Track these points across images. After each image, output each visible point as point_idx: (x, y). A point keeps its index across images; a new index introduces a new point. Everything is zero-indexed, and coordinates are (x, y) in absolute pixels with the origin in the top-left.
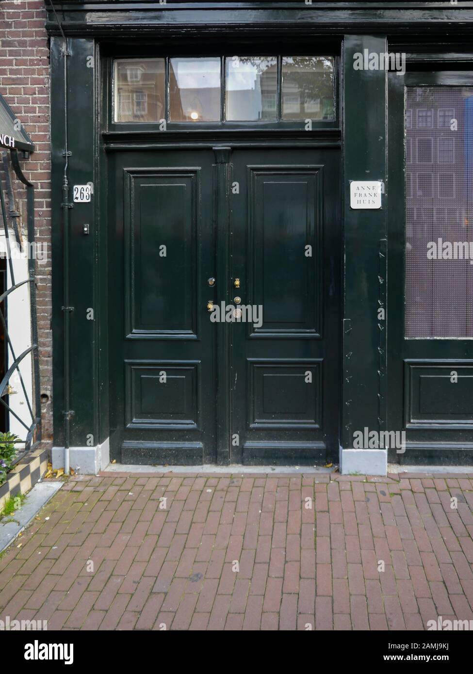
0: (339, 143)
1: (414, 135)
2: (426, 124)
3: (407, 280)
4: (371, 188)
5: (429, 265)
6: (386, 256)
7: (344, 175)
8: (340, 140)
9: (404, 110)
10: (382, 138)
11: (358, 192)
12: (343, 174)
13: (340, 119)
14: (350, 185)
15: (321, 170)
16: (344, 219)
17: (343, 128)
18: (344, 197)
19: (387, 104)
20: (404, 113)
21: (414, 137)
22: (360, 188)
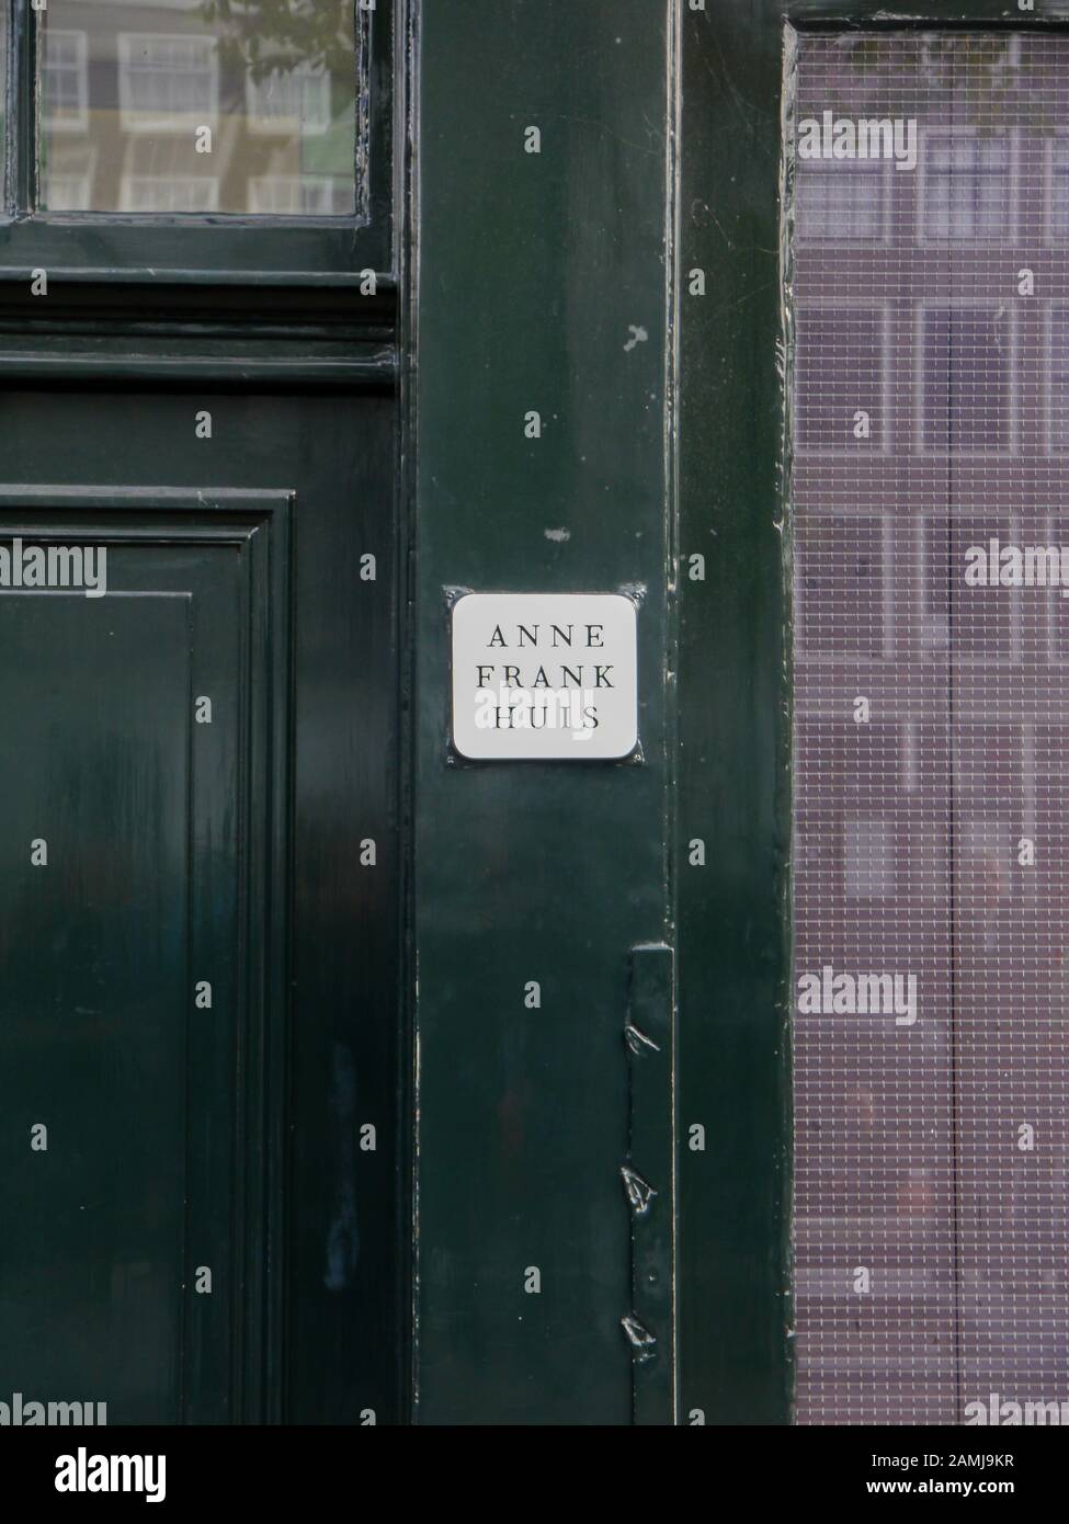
0: (388, 359)
1: (905, 279)
2: (976, 220)
3: (801, 1189)
4: (579, 636)
5: (931, 1101)
6: (665, 1045)
7: (418, 555)
8: (392, 339)
9: (783, 173)
10: (641, 334)
11: (499, 658)
12: (411, 548)
13: (398, 217)
14: (449, 612)
15: (279, 517)
16: (410, 822)
17: (411, 267)
18: (413, 690)
19: (673, 134)
20: (782, 184)
21: (904, 292)
22: (511, 635)
